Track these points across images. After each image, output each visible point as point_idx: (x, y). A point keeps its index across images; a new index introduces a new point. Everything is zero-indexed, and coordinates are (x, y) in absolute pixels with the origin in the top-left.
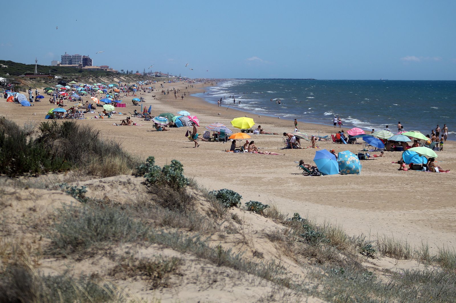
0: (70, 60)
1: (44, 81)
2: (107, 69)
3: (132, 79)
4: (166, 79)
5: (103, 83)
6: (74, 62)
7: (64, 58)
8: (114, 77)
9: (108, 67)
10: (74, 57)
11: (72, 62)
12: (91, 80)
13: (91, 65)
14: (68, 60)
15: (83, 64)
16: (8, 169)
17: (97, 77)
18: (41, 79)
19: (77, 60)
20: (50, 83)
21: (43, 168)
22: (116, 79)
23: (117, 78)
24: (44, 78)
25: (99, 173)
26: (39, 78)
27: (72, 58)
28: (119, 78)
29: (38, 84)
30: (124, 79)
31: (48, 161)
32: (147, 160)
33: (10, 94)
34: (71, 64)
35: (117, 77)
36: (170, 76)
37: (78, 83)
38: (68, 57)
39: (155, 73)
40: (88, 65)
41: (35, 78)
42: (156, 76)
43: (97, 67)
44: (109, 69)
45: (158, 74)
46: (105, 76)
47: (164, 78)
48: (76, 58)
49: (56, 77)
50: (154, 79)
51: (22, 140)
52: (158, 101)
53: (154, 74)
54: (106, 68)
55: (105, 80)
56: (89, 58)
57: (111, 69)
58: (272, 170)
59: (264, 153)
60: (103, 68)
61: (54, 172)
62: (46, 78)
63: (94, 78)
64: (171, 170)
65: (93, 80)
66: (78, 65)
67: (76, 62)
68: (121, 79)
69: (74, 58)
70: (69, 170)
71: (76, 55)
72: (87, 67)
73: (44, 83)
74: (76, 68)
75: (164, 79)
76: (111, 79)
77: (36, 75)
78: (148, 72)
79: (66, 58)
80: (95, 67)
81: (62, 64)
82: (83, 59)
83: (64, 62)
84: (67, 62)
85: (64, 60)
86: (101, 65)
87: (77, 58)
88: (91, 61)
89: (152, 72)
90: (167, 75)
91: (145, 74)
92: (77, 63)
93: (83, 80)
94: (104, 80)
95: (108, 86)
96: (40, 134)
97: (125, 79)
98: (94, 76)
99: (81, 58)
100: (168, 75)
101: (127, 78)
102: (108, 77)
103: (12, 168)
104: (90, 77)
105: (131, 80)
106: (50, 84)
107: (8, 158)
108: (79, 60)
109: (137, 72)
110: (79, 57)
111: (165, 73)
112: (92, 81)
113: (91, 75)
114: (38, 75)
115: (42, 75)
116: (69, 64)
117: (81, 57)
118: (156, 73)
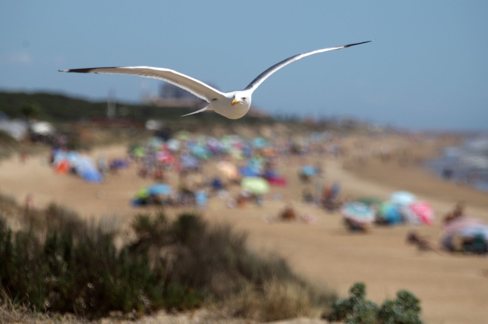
16: (79, 305)
21: (147, 302)
25: (257, 314)
31: (157, 291)
32: (352, 290)
33: (61, 157)
51: (107, 249)
61: (169, 311)
64: (397, 310)
70: (197, 307)
96: (133, 237)
103: (87, 303)
107: (81, 284)
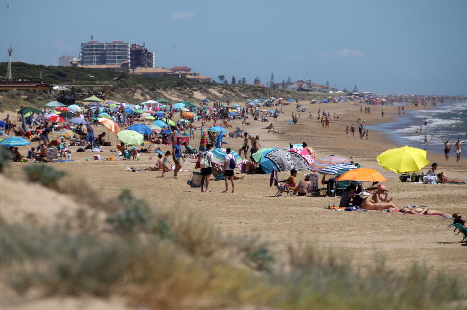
0: (101, 54)
1: (26, 97)
2: (185, 74)
3: (237, 95)
4: (319, 95)
5: (163, 100)
6: (110, 58)
7: (88, 50)
8: (194, 90)
9: (189, 70)
10: (110, 46)
11: (106, 58)
12: (138, 96)
13: (150, 65)
14: (97, 54)
15: (131, 63)
17: (152, 90)
18: (19, 92)
19: (118, 54)
20: (40, 100)
22: (198, 95)
23: (201, 92)
24: (27, 90)
26: (15, 89)
27: (106, 50)
28: (204, 91)
29: (8, 103)
30: (217, 94)
34: (104, 62)
35: (201, 89)
36: (333, 90)
37: (106, 101)
38: (96, 46)
39: (297, 82)
40: (142, 66)
41: (6, 91)
42: (301, 89)
43: (164, 71)
44: (191, 75)
45: (305, 86)
46: (174, 87)
47: (317, 93)
48: (115, 50)
49: (56, 87)
50: (289, 95)
52: (275, 136)
53: (295, 86)
54: (184, 72)
55: (172, 95)
56: (146, 50)
57: (195, 74)
58: (401, 238)
59: (413, 212)
60: (177, 72)
62: (31, 89)
63: (147, 90)
65: (142, 95)
66: (119, 66)
67: (115, 58)
68: (210, 93)
69: (111, 50)
71: (114, 42)
72: (139, 70)
73: (25, 100)
74: (116, 71)
75: (315, 96)
76: (188, 94)
77: (9, 84)
78: (281, 82)
79: (92, 50)
80: (160, 70)
81: (82, 62)
82: (131, 51)
83: (87, 58)
84: (96, 60)
85: (88, 54)
86: (172, 67)
87: (118, 50)
88: (150, 55)
89: (292, 81)
90: (325, 89)
91: (274, 86)
92: (118, 62)
93: (118, 96)
94: (170, 95)
95: (171, 107)
97: (221, 93)
98: (147, 87)
99: (126, 50)
100: (327, 88)
101: (224, 91)
102: (180, 90)
104: (138, 88)
105: (234, 97)
106: (39, 102)
108: (122, 54)
109: (257, 81)
110: (123, 46)
111: (321, 85)
112: (141, 98)
113: (139, 85)
114: (14, 83)
115: (22, 82)
116: (98, 63)
117: (126, 46)
118: (300, 83)
